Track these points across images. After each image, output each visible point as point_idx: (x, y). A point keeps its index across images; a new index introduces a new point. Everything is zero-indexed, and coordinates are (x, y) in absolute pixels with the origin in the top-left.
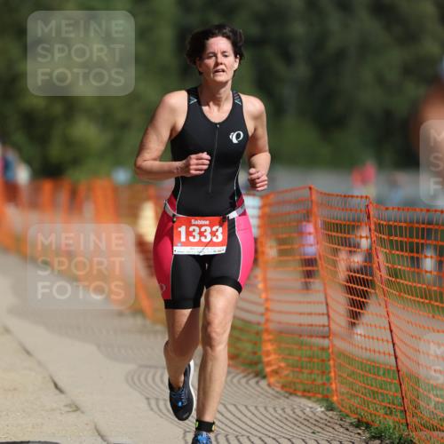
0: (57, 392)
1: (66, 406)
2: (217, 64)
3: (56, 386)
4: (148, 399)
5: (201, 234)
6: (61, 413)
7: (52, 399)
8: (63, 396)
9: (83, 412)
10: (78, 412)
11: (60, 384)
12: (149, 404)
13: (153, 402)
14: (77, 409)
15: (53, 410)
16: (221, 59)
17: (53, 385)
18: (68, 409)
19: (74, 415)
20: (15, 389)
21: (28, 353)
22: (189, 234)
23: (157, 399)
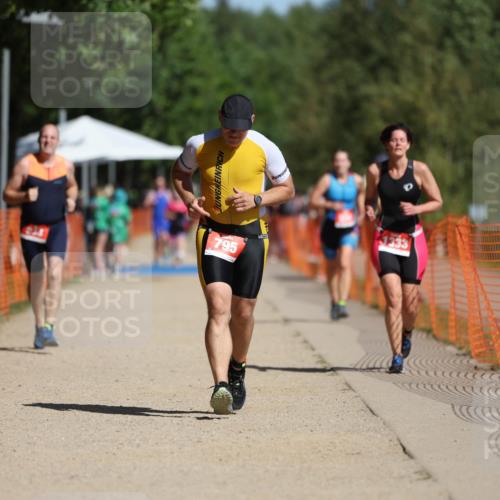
0: (406, 457)
1: (416, 473)
2: (398, 145)
3: (404, 449)
6: (411, 482)
7: (401, 465)
8: (412, 462)
9: (436, 480)
10: (430, 481)
11: (408, 448)
14: (429, 476)
15: (402, 477)
16: (400, 143)
17: (402, 450)
18: (418, 476)
19: (425, 484)
20: (358, 453)
21: (371, 411)
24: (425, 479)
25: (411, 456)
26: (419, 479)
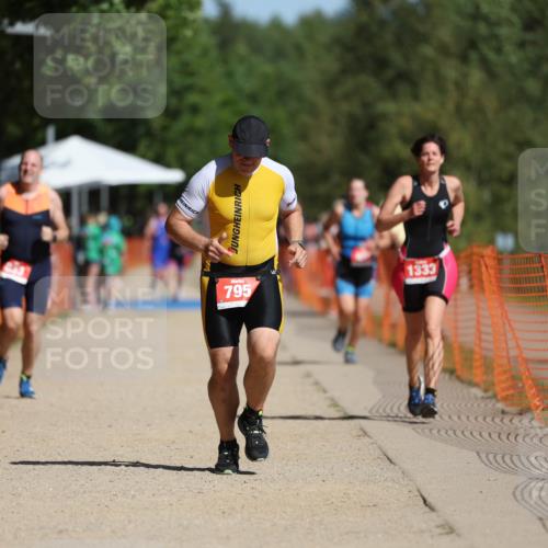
0: (427, 509)
1: (438, 527)
2: (429, 160)
3: (425, 501)
5: (422, 270)
6: (432, 537)
7: (420, 518)
8: (433, 515)
9: (459, 535)
11: (429, 500)
14: (452, 531)
15: (422, 532)
16: (432, 156)
17: (422, 501)
18: (439, 530)
19: (447, 539)
21: (389, 459)
22: (414, 270)
24: (447, 533)
25: (432, 509)
26: (441, 534)
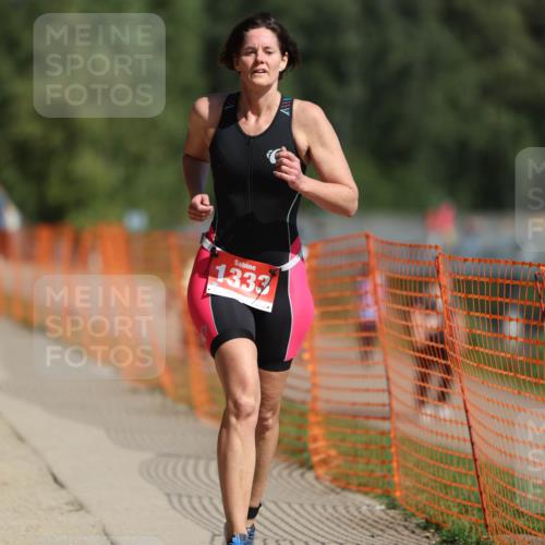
0: (55, 486)
1: (67, 504)
3: (56, 480)
4: (168, 495)
5: (243, 280)
6: (62, 514)
7: (51, 496)
8: (63, 492)
9: (88, 512)
10: (82, 512)
11: (61, 477)
12: (170, 502)
13: (175, 500)
14: (81, 507)
15: (52, 509)
16: (262, 56)
17: (51, 479)
18: (71, 508)
19: (75, 518)
20: (5, 484)
21: (21, 439)
23: (180, 496)
24: (78, 510)
25: (62, 486)
26: (71, 511)
